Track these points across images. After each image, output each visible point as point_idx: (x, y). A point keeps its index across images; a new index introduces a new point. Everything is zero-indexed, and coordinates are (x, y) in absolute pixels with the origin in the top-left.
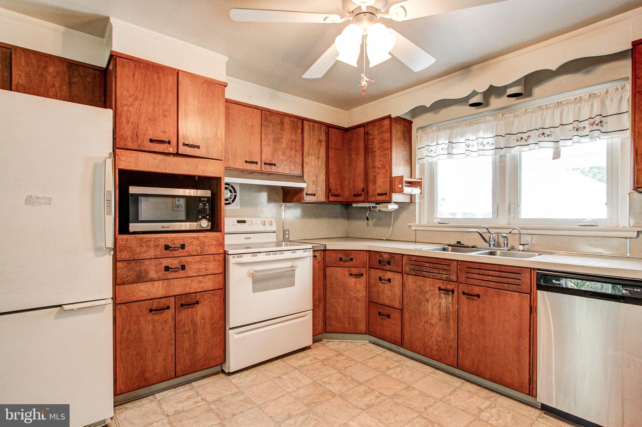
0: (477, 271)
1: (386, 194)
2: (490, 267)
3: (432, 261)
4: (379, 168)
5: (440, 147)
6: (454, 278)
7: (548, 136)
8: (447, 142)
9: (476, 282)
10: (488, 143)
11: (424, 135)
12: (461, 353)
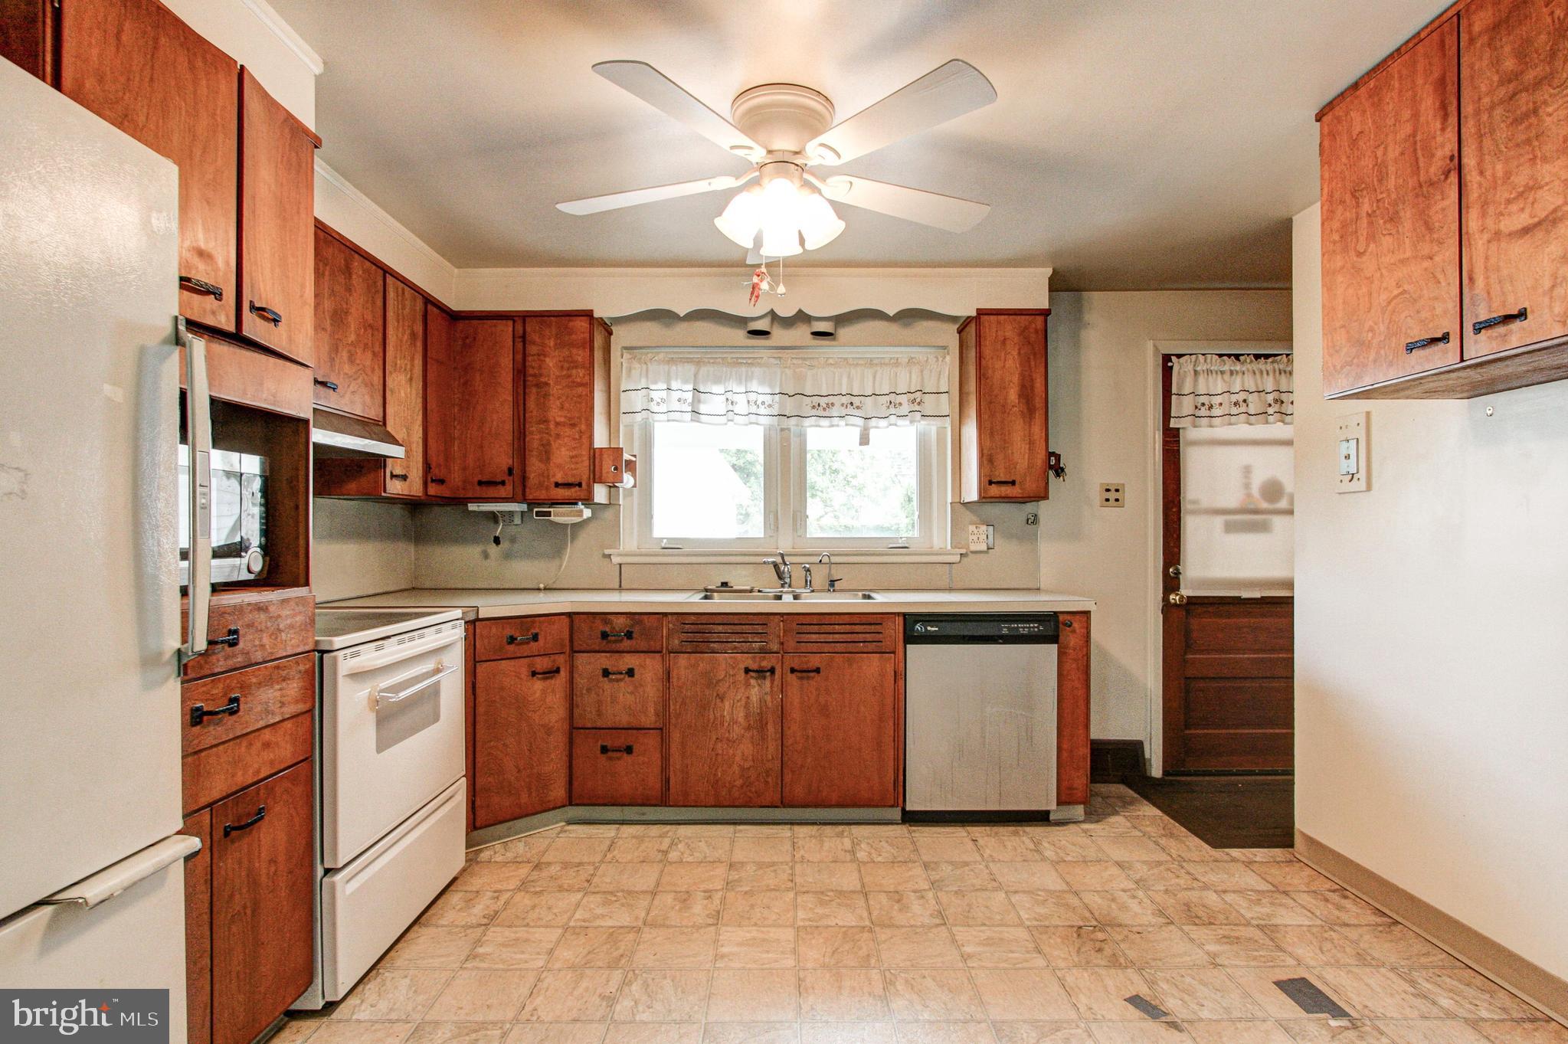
0: (816, 628)
1: (580, 485)
2: (837, 620)
3: (731, 619)
4: (557, 424)
5: (676, 395)
6: (775, 647)
7: (858, 408)
8: (690, 387)
9: (814, 647)
10: (763, 403)
11: (636, 365)
12: (788, 778)
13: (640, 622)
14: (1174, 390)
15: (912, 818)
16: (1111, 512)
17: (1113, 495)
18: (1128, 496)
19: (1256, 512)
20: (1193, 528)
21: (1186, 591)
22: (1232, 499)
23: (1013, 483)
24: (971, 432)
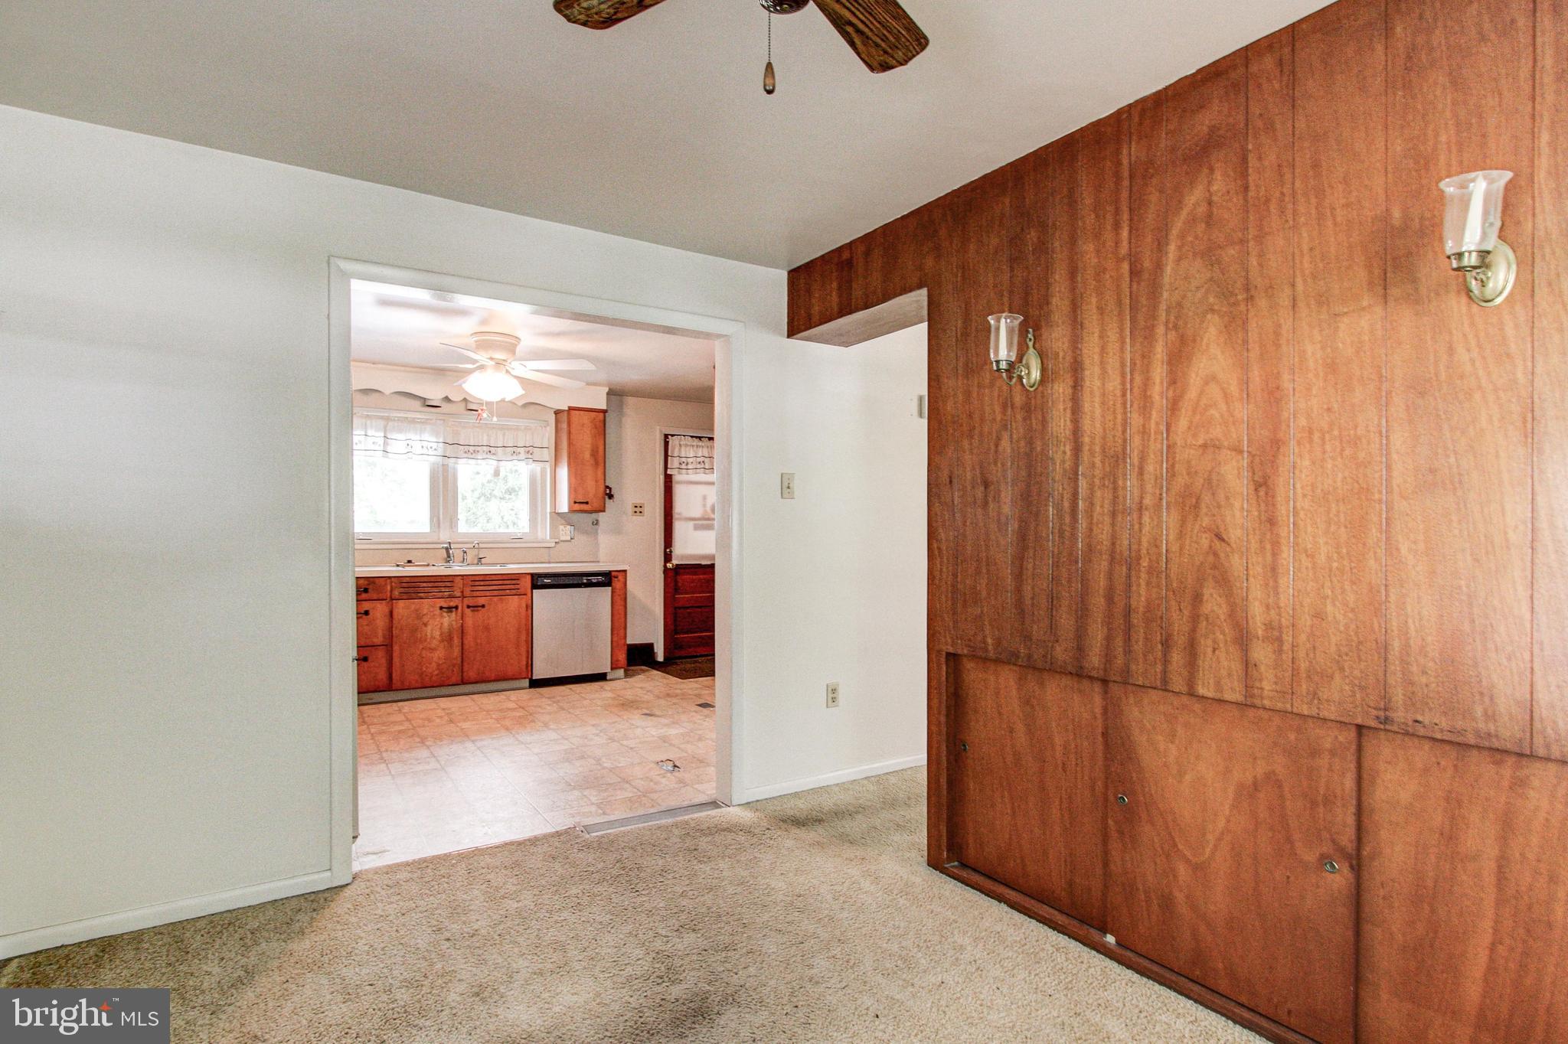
0: (482, 583)
2: (494, 578)
3: (431, 579)
7: (493, 454)
8: (381, 434)
9: (482, 593)
10: (432, 448)
12: (466, 668)
13: (374, 583)
14: (670, 454)
15: (536, 684)
16: (637, 519)
17: (638, 509)
18: (647, 510)
19: (709, 519)
20: (679, 528)
21: (675, 562)
22: (697, 513)
23: (587, 503)
24: (563, 473)
